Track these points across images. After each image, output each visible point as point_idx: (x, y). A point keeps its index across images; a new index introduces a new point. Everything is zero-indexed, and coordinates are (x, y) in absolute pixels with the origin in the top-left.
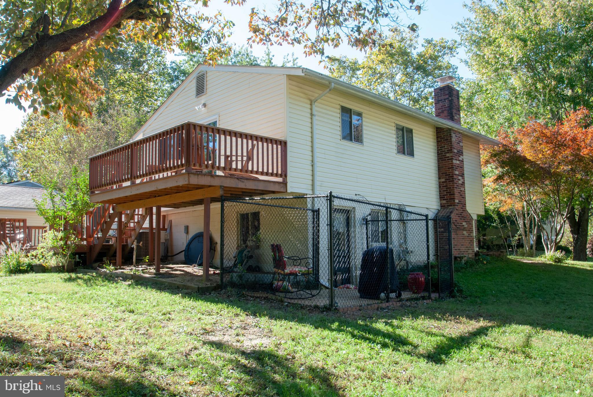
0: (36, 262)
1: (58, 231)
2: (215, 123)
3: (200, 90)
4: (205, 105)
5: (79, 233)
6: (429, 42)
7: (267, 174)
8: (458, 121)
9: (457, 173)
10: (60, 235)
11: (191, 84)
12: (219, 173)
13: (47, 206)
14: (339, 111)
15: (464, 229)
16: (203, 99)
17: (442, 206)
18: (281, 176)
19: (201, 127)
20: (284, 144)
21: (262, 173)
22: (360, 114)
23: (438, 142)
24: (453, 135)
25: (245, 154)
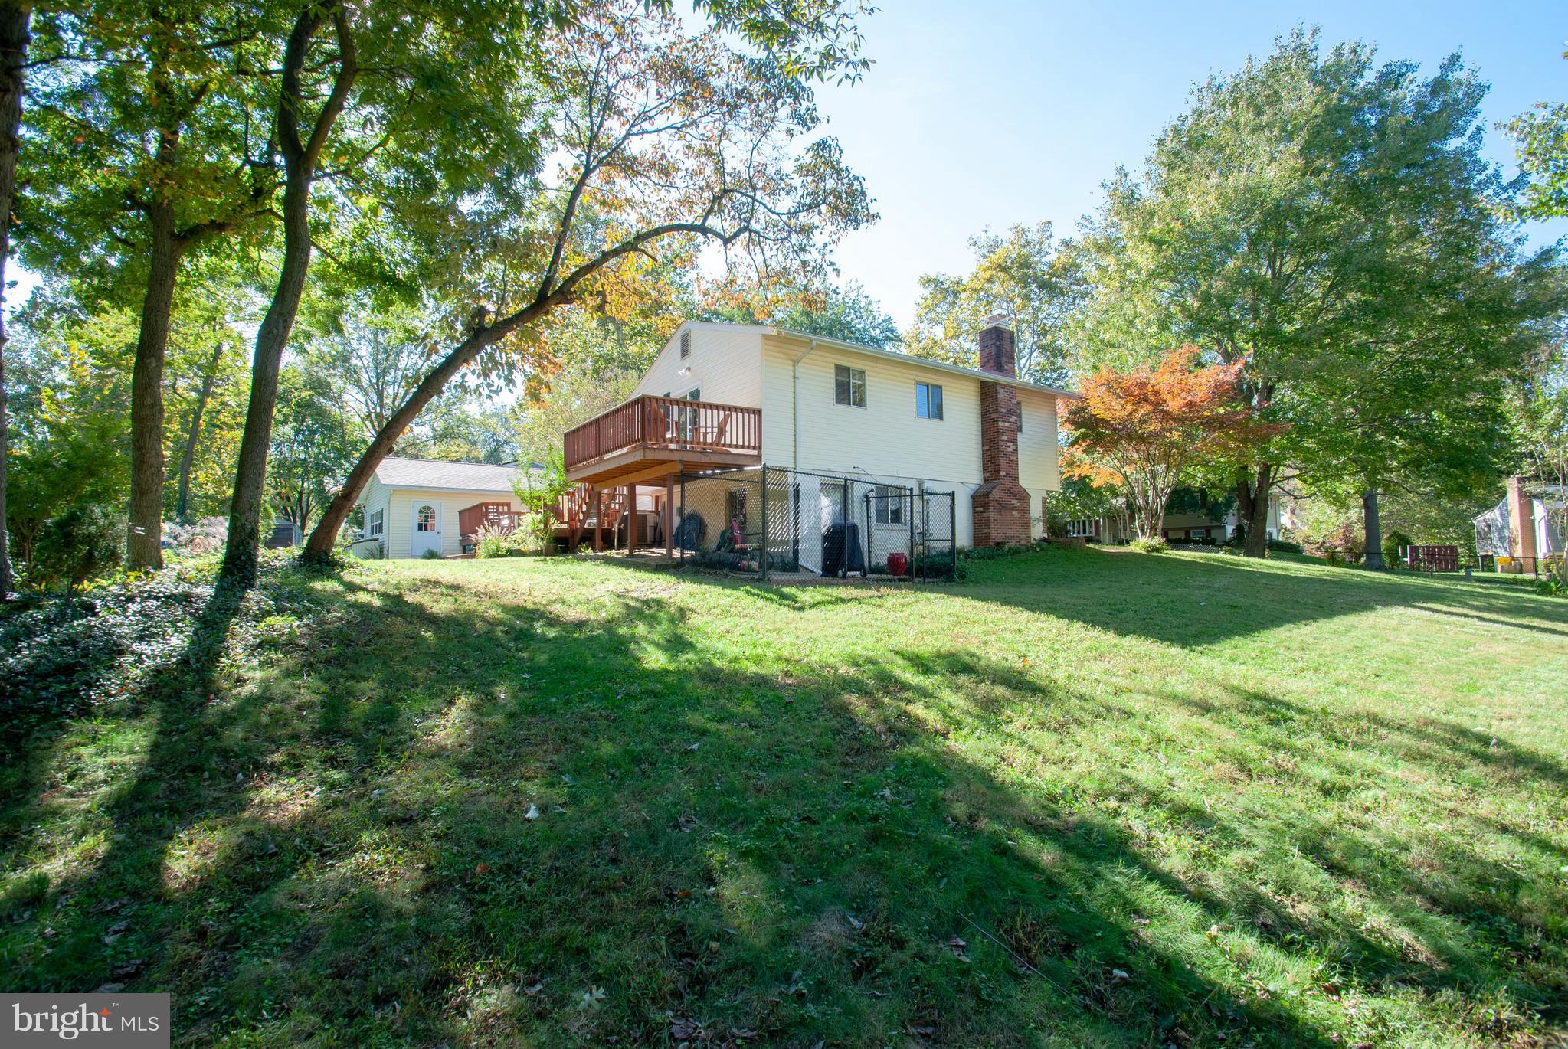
0: (515, 546)
1: (537, 513)
2: (668, 395)
3: (685, 352)
4: (689, 369)
5: (559, 515)
6: (1067, 244)
7: (743, 447)
8: (1011, 373)
9: (1005, 438)
10: (540, 517)
11: (675, 345)
12: (672, 446)
13: (524, 485)
14: (833, 371)
15: (1014, 508)
16: (687, 362)
17: (986, 480)
18: (754, 448)
19: (657, 399)
20: (758, 413)
21: (737, 446)
22: (862, 373)
23: (982, 399)
24: (1001, 390)
25: (715, 424)
